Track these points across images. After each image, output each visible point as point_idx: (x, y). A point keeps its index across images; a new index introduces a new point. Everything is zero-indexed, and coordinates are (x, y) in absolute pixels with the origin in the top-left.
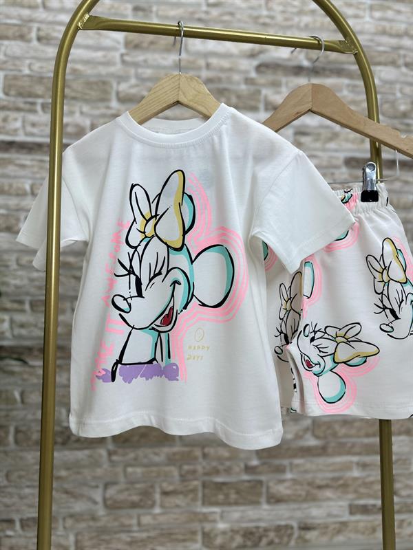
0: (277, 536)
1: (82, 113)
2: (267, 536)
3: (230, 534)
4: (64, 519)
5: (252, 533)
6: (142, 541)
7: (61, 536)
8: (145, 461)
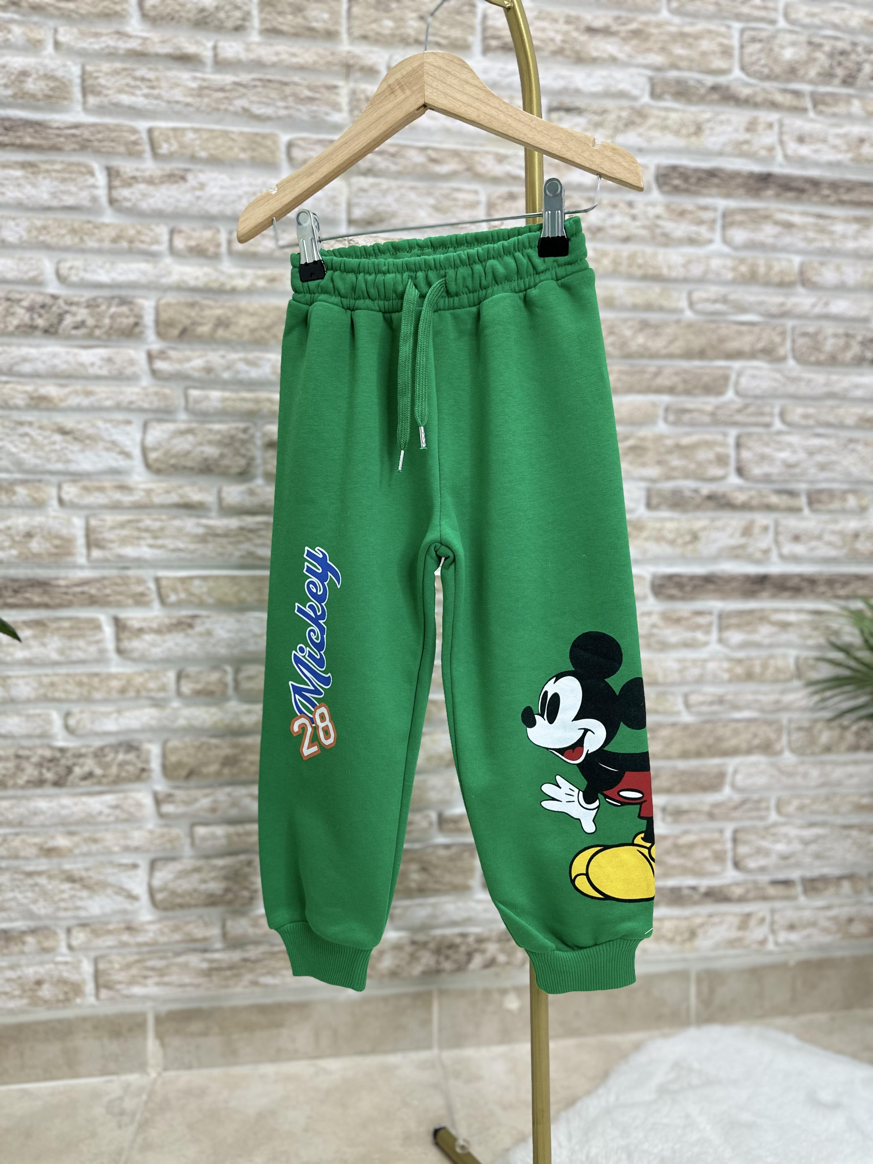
0: (502, 951)
1: (57, 45)
2: (483, 951)
3: (409, 949)
4: (69, 931)
5: (452, 946)
6: (231, 968)
7: (66, 963)
8: (234, 812)
